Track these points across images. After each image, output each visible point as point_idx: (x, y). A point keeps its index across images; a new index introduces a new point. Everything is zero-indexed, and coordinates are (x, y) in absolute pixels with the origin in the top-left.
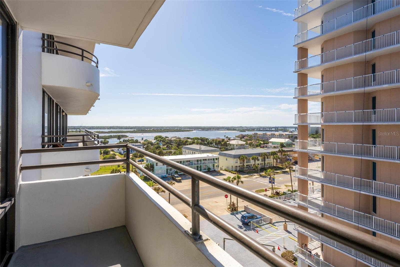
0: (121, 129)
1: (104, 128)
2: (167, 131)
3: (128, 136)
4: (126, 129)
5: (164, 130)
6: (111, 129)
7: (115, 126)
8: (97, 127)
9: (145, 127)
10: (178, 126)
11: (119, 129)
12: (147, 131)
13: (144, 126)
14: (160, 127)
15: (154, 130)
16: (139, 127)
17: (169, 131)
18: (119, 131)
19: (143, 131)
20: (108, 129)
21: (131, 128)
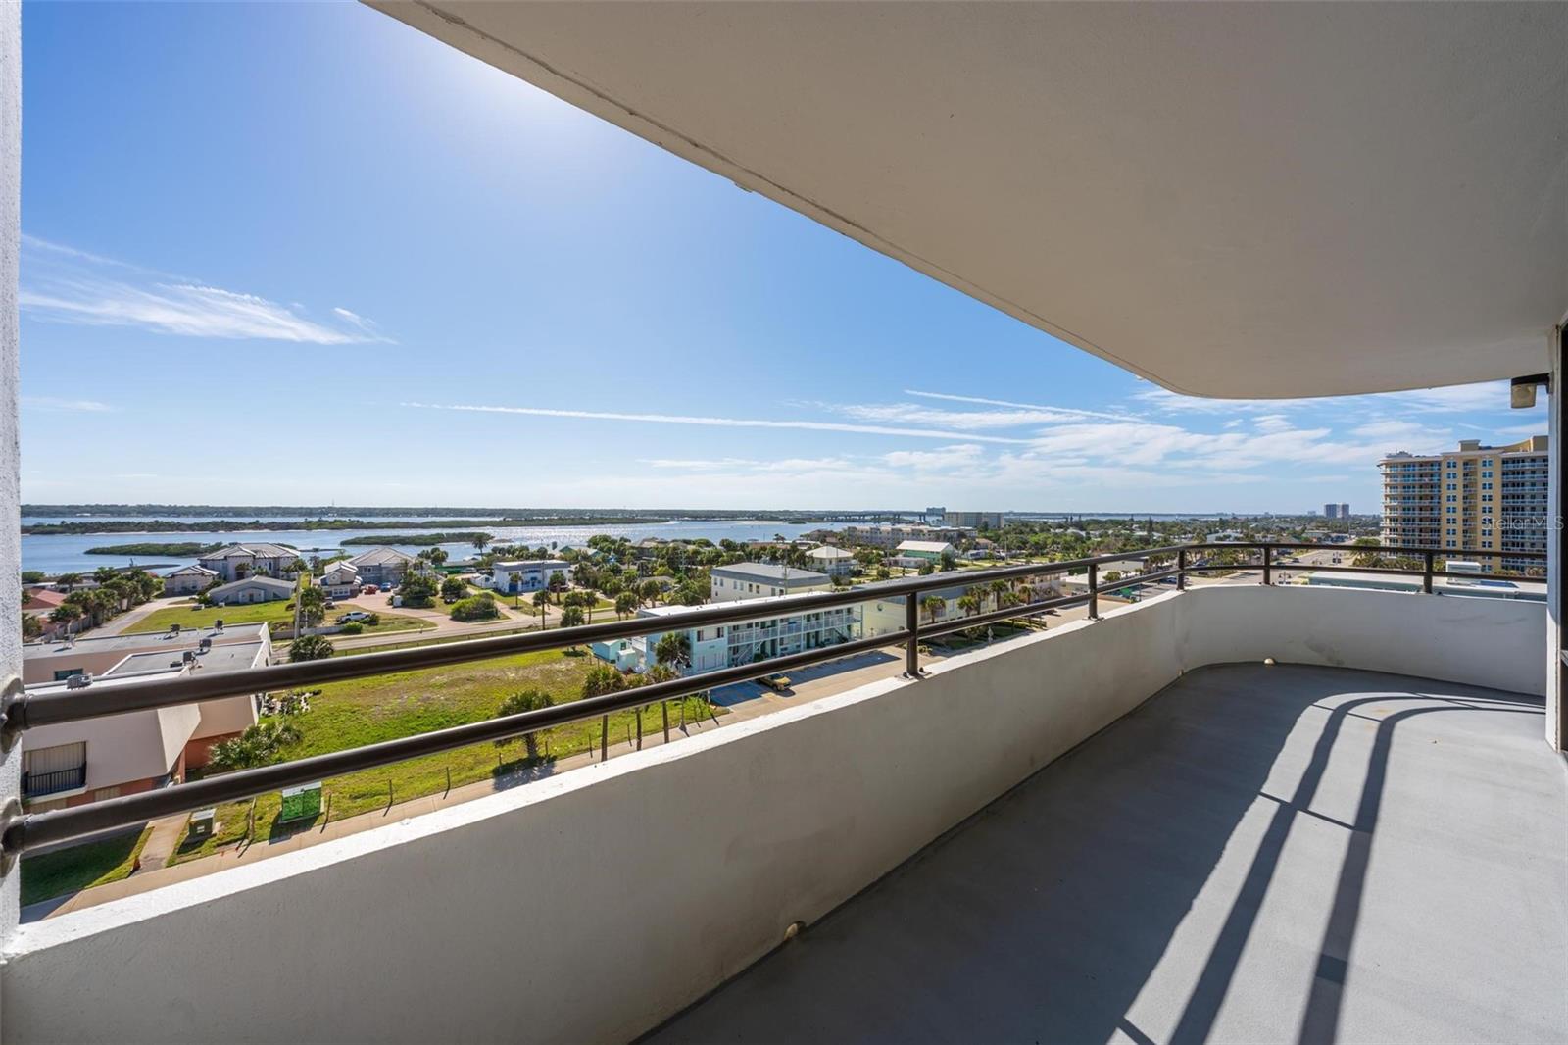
1: (407, 512)
2: (600, 521)
3: (493, 537)
9: (532, 512)
14: (575, 510)
15: (562, 519)
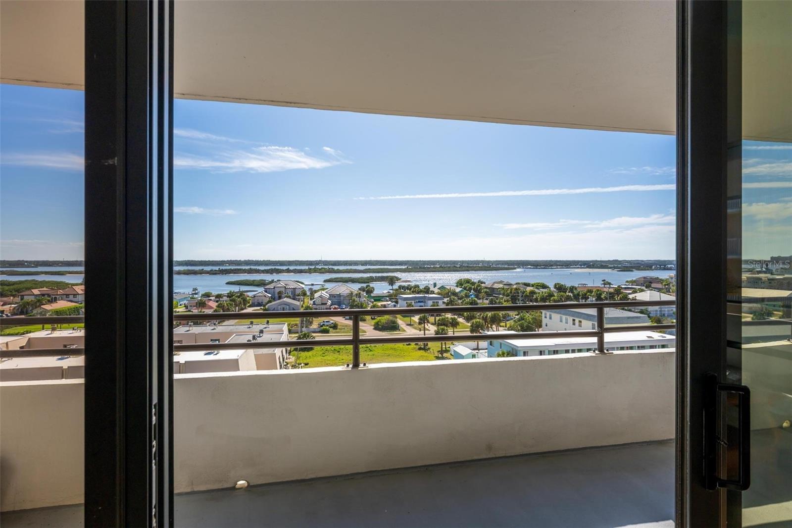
1: (356, 263)
2: (467, 268)
3: (401, 279)
4: (392, 265)
5: (460, 267)
7: (372, 259)
8: (345, 261)
9: (425, 262)
10: (483, 260)
11: (379, 265)
12: (430, 270)
13: (422, 260)
16: (414, 261)
17: (470, 269)
18: (381, 269)
19: (423, 270)
20: (362, 265)
21: (401, 263)
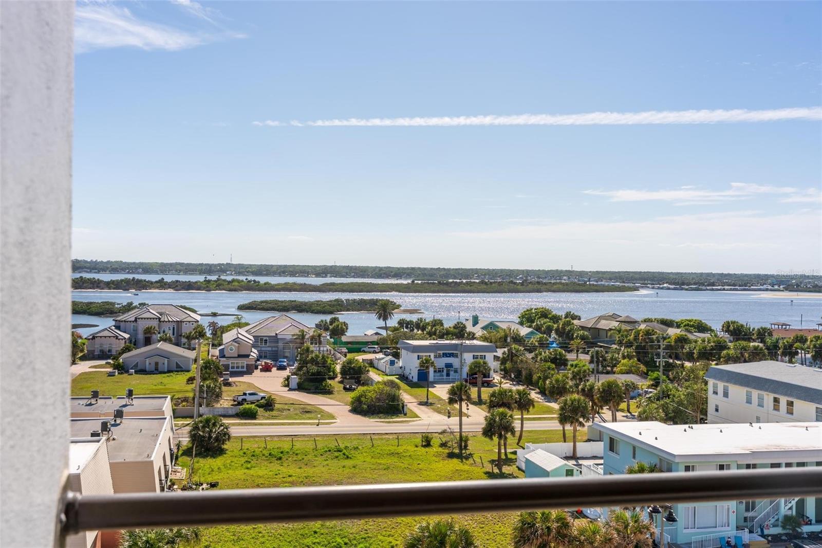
0: (363, 276)
1: (304, 271)
3: (399, 306)
4: (380, 276)
5: (522, 284)
6: (326, 276)
7: (338, 265)
8: (280, 266)
9: (448, 273)
11: (354, 277)
12: (460, 288)
14: (502, 271)
15: (486, 283)
16: (425, 269)
17: (543, 288)
18: (359, 284)
19: (445, 288)
20: (318, 275)
21: (398, 273)
